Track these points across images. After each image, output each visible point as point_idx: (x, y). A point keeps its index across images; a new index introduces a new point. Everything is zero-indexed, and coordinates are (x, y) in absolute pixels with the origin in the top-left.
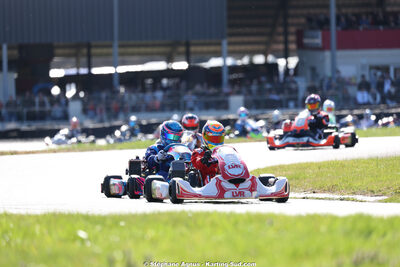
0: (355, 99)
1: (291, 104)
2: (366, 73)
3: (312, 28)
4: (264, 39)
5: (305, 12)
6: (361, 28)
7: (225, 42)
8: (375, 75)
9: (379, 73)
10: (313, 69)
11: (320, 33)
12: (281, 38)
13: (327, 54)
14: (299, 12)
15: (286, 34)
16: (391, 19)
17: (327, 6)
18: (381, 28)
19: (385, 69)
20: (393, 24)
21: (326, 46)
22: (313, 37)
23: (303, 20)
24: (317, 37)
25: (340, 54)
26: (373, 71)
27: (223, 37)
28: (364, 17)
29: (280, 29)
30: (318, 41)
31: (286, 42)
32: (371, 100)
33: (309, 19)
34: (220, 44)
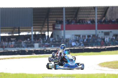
0: (71, 44)
1: (53, 46)
2: (74, 37)
3: (58, 24)
4: (41, 27)
5: (55, 19)
6: (72, 24)
7: (32, 28)
8: (76, 37)
9: (77, 37)
10: (58, 36)
11: (60, 25)
12: (47, 27)
13: (62, 31)
14: (53, 19)
15: (48, 25)
16: (81, 21)
17: (63, 17)
18: (78, 24)
19: (79, 36)
20: (81, 23)
21: (62, 29)
22: (58, 26)
23: (55, 21)
24: (59, 26)
25: (66, 31)
26: (76, 36)
27: (32, 26)
28: (73, 21)
29: (46, 24)
30: (60, 27)
31: (48, 28)
32: (76, 45)
33: (57, 21)
34: (31, 28)
